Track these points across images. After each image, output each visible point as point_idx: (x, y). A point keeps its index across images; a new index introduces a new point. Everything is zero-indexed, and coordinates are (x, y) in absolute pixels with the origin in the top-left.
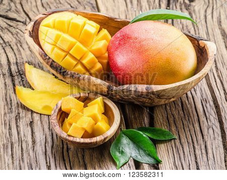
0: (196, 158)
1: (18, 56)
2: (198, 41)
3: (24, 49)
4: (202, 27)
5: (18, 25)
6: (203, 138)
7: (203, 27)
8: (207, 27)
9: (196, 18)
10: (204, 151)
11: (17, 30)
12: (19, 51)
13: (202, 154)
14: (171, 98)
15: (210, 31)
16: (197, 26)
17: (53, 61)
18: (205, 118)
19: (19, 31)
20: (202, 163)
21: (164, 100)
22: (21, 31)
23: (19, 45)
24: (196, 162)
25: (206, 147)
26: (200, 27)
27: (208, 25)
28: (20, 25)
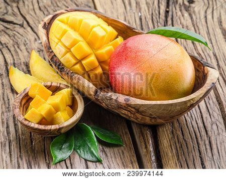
0: (200, 154)
1: (15, 57)
2: (204, 67)
3: (21, 50)
4: (202, 26)
5: (15, 27)
6: (207, 134)
7: (204, 27)
8: (207, 27)
9: (196, 18)
10: (208, 147)
11: (14, 32)
12: (17, 52)
13: (206, 149)
15: (211, 31)
16: (197, 26)
17: (55, 55)
18: (208, 114)
19: (17, 33)
20: (206, 158)
22: (18, 33)
23: (16, 46)
24: (200, 157)
25: (210, 142)
26: (201, 27)
27: (208, 25)
28: (17, 28)
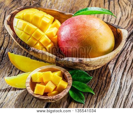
2: (116, 29)
14: (96, 67)
17: (22, 41)
21: (92, 68)
